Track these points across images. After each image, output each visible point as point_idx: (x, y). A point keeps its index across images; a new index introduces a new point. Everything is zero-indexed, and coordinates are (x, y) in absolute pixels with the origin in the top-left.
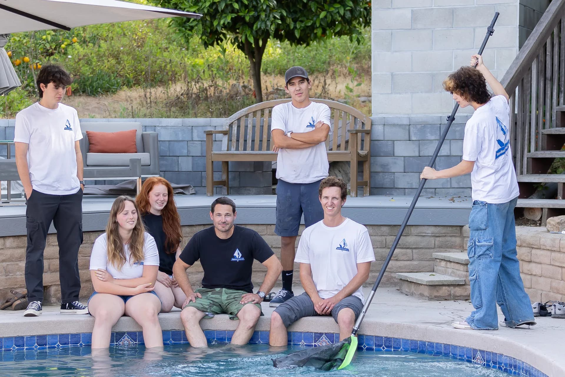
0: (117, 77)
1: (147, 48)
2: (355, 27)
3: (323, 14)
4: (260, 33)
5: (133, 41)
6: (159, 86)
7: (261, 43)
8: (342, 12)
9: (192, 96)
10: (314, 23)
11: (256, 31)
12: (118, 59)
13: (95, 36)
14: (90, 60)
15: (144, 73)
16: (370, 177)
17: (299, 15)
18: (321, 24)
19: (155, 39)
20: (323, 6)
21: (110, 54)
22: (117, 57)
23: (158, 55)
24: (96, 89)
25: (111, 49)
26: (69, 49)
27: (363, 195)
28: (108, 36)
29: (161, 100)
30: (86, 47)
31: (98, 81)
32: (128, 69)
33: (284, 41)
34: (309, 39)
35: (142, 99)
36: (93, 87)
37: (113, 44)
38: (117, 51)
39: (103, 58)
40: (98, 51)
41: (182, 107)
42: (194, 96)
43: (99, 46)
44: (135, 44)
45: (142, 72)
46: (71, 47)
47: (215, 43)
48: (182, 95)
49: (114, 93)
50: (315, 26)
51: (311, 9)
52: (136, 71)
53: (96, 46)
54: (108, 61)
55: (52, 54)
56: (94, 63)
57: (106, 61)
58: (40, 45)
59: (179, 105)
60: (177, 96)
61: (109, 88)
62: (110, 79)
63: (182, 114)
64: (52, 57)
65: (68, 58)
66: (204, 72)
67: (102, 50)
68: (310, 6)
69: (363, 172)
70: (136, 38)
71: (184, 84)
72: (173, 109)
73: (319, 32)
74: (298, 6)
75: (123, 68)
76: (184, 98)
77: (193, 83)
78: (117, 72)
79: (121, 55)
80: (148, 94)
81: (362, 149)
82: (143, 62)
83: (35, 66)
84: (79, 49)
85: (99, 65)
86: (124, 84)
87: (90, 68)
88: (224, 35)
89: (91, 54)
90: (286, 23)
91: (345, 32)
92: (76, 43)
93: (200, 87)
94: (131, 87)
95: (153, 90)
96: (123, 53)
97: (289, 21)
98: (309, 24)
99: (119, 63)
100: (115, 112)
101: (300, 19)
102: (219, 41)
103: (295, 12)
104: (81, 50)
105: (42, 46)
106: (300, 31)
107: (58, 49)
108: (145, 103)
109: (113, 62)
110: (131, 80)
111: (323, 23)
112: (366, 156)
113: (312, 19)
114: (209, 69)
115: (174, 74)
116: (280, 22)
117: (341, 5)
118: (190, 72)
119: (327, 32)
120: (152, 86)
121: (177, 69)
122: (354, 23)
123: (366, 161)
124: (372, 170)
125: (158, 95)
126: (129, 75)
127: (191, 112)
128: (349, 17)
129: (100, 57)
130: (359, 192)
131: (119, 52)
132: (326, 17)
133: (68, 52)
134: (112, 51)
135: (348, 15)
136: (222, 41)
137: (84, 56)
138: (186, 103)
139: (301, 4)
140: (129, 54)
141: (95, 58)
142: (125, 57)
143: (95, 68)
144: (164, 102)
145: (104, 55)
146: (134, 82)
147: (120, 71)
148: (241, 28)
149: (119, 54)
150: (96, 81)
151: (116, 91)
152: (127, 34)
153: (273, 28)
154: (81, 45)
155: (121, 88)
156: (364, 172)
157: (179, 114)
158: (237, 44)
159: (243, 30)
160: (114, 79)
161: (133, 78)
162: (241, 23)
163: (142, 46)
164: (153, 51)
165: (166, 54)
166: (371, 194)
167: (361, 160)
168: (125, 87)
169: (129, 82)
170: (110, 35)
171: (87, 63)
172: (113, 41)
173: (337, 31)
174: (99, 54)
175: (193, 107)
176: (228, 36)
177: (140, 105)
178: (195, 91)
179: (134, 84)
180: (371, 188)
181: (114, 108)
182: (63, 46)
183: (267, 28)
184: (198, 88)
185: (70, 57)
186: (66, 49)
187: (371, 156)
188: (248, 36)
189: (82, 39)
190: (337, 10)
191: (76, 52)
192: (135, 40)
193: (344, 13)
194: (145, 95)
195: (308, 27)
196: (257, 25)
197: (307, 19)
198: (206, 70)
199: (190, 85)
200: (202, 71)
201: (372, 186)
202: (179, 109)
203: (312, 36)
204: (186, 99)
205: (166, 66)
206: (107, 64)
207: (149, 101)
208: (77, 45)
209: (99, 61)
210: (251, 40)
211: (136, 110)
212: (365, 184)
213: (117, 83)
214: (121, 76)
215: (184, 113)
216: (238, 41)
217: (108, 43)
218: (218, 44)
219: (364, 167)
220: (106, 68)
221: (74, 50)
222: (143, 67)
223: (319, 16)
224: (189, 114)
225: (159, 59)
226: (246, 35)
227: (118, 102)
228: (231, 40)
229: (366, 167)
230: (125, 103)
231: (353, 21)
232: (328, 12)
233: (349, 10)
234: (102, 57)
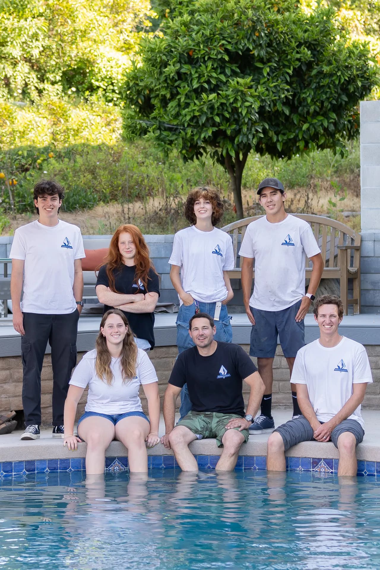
0: (93, 192)
1: (124, 163)
2: (339, 140)
3: (305, 127)
4: (242, 147)
5: (109, 156)
6: (136, 201)
7: (241, 157)
8: (326, 124)
9: (170, 210)
10: (297, 136)
11: (238, 145)
12: (94, 174)
13: (70, 151)
14: (66, 175)
15: (120, 188)
16: (361, 294)
17: (282, 128)
18: (303, 137)
19: (131, 153)
20: (306, 118)
21: (86, 169)
22: (92, 172)
23: (135, 170)
24: (72, 205)
25: (87, 164)
26: (45, 165)
27: (353, 314)
28: (83, 150)
29: (139, 216)
30: (61, 162)
31: (75, 197)
32: (104, 184)
33: (265, 154)
34: (291, 153)
35: (120, 215)
36: (69, 203)
37: (88, 159)
38: (94, 166)
39: (79, 174)
40: (74, 166)
41: (160, 223)
42: (173, 211)
43: (75, 161)
44: (111, 159)
45: (118, 187)
46: (46, 162)
47: (195, 157)
48: (160, 210)
49: (90, 208)
50: (298, 139)
51: (293, 121)
52: (112, 186)
53: (72, 161)
54: (84, 176)
55: (27, 170)
56: (70, 179)
57: (82, 176)
58: (15, 161)
59: (158, 221)
60: (155, 211)
61: (85, 204)
62: (86, 195)
63: (161, 230)
64: (28, 173)
65: (43, 173)
66: (182, 187)
67: (78, 165)
68: (292, 119)
69: (352, 290)
70: (112, 152)
71: (162, 200)
72: (152, 225)
73: (301, 145)
74: (281, 119)
75: (100, 183)
76: (162, 214)
77: (172, 199)
78: (93, 187)
79: (97, 170)
80: (126, 210)
81: (352, 266)
82: (119, 177)
83: (11, 182)
84: (54, 164)
85: (75, 180)
86: (101, 199)
87: (66, 184)
88: (204, 149)
89: (67, 169)
90: (269, 136)
91: (329, 145)
92: (52, 159)
93: (179, 202)
94: (108, 202)
95: (131, 205)
96: (99, 169)
97: (271, 133)
98: (292, 137)
99: (95, 178)
100: (92, 228)
101: (282, 132)
102: (199, 156)
103: (278, 125)
104: (57, 165)
105: (17, 162)
106: (282, 144)
107: (32, 164)
108: (122, 219)
109: (90, 177)
110: (108, 195)
111: (305, 136)
112: (356, 273)
113: (294, 132)
114: (188, 184)
115: (151, 188)
116: (262, 136)
117: (324, 117)
118: (168, 186)
119: (310, 145)
120: (130, 201)
121: (154, 184)
122: (337, 136)
123: (356, 278)
124: (362, 288)
125: (136, 211)
126: (106, 190)
127: (170, 228)
128: (333, 130)
129: (76, 172)
130: (349, 310)
131: (95, 167)
132: (308, 129)
133: (43, 168)
134: (88, 166)
135: (332, 128)
136: (201, 155)
137: (60, 171)
138: (164, 219)
139: (284, 117)
140: (105, 169)
141: (71, 173)
142: (102, 172)
143: (71, 184)
144: (143, 217)
145: (80, 170)
146: (110, 198)
147: (96, 187)
148: (222, 142)
149: (96, 169)
150: (73, 197)
151: (93, 207)
152: (103, 149)
153: (255, 141)
154: (56, 160)
155: (97, 204)
156: (354, 291)
157: (158, 230)
158: (216, 157)
159: (224, 144)
160: (91, 194)
161: (110, 193)
162: (222, 137)
163: (118, 160)
164: (130, 166)
165: (143, 169)
166: (362, 312)
167: (351, 277)
168: (102, 203)
169: (105, 197)
170: (85, 150)
171: (63, 179)
172: (89, 156)
173: (320, 143)
174: (74, 170)
175: (172, 222)
176: (208, 150)
177: (118, 221)
178: (174, 206)
179: (111, 200)
180: (361, 306)
181: (91, 224)
182: (39, 161)
183: (249, 142)
184: (177, 203)
185: (45, 172)
186: (41, 165)
187: (361, 273)
188: (229, 149)
189: (58, 154)
190: (320, 123)
191: (52, 167)
192: (111, 154)
193: (328, 126)
194: (123, 211)
195: (290, 140)
196: (239, 139)
197: (290, 132)
198: (185, 184)
199: (168, 200)
200: (180, 186)
201: (363, 304)
202: (157, 225)
203: (294, 149)
204: (165, 215)
205: (143, 180)
206: (83, 180)
207: (127, 216)
208: (53, 161)
209: (74, 176)
210: (233, 154)
211: (115, 226)
212: (356, 302)
213: (94, 198)
214: (97, 191)
215: (163, 229)
216: (218, 154)
217: (85, 157)
218: (198, 158)
219: (354, 283)
220: (82, 184)
221: (49, 165)
222: (119, 182)
223: (302, 128)
224: (168, 229)
225: (135, 173)
226: (227, 149)
227: (94, 218)
228: (211, 154)
229: (356, 284)
230: (103, 218)
231: (337, 134)
232: (311, 124)
233: (332, 122)
234: (78, 172)
